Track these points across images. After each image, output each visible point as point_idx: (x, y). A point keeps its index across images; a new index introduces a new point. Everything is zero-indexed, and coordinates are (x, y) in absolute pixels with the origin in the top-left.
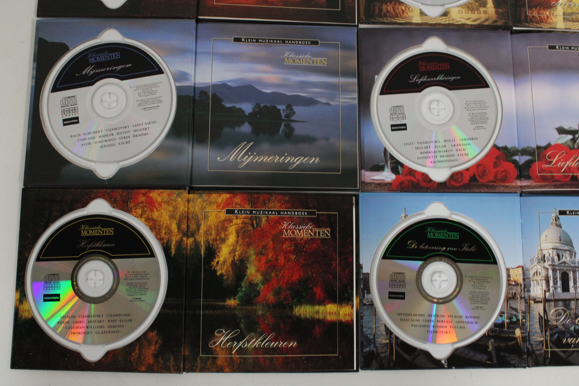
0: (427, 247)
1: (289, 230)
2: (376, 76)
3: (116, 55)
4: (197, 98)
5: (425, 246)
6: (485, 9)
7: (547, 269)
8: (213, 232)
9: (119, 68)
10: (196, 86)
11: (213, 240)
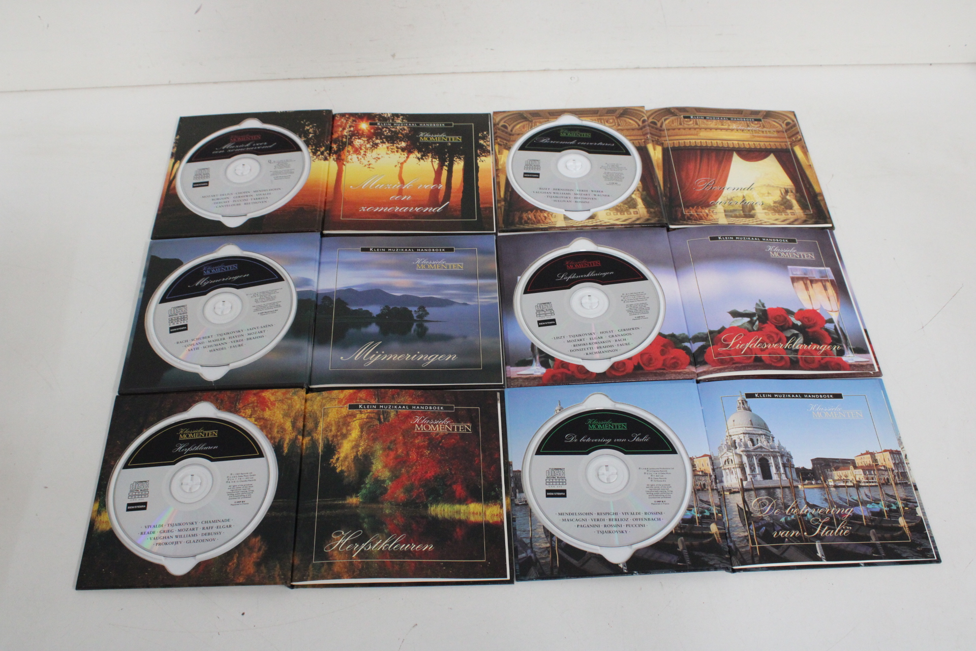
0: (589, 440)
1: (422, 425)
2: (519, 277)
3: (235, 267)
4: (319, 303)
5: (587, 438)
6: (635, 210)
7: (741, 456)
8: (333, 429)
9: (236, 278)
10: (319, 292)
11: (333, 436)
